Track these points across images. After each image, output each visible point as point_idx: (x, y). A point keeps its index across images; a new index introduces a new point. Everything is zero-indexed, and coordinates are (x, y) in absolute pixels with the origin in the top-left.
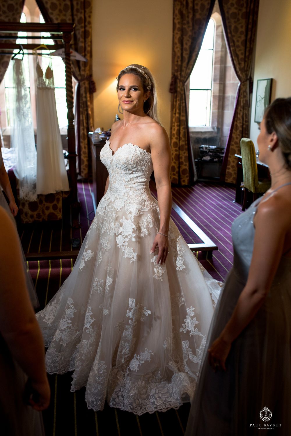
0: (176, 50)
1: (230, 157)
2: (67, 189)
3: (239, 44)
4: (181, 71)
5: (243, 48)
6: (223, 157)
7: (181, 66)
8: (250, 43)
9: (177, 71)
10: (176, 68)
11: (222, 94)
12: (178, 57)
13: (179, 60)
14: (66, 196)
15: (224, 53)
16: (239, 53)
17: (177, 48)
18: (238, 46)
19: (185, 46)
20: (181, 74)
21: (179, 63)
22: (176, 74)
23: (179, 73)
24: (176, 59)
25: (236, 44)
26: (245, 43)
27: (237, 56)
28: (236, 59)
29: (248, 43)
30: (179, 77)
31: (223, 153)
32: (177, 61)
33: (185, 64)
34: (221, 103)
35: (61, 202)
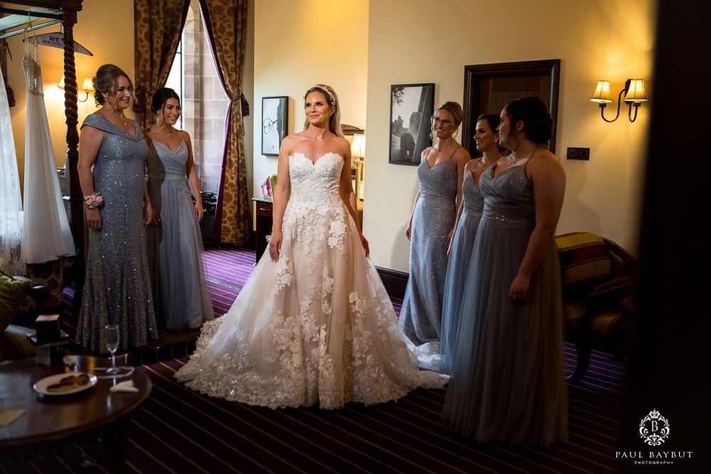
0: (142, 50)
1: (226, 205)
3: (228, 48)
4: (152, 80)
5: (232, 54)
6: (215, 205)
7: (151, 73)
8: (241, 49)
9: (145, 80)
10: (142, 76)
11: (198, 117)
12: (146, 60)
13: (148, 65)
16: (228, 61)
17: (143, 46)
18: (227, 52)
19: (155, 45)
20: (151, 85)
21: (148, 69)
22: (142, 84)
23: (148, 83)
24: (141, 62)
25: (224, 48)
26: (234, 47)
27: (226, 64)
28: (225, 67)
29: (238, 49)
30: (148, 90)
31: (215, 200)
32: (144, 66)
33: (156, 71)
34: (198, 130)
35: (62, 275)
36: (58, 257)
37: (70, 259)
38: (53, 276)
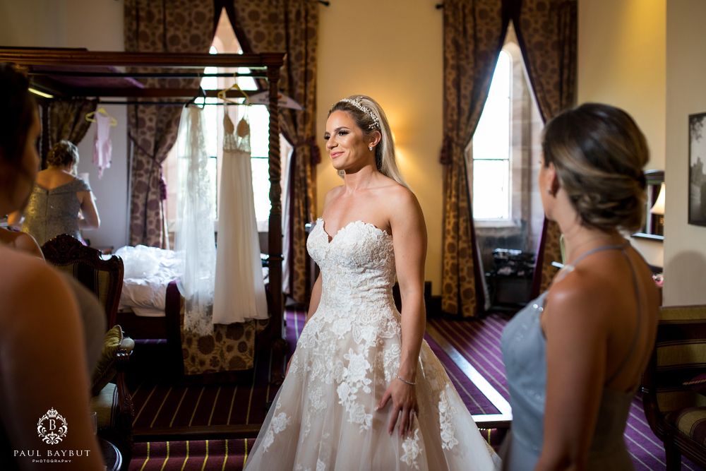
0: (450, 98)
1: (546, 269)
2: (264, 315)
3: (551, 87)
4: (458, 129)
5: (556, 93)
6: (532, 268)
7: (458, 122)
8: (568, 86)
9: (452, 130)
10: (450, 125)
11: (526, 166)
12: (453, 109)
13: (455, 113)
14: (262, 328)
15: (526, 103)
16: (551, 101)
17: (451, 94)
18: (549, 91)
19: (463, 92)
20: (458, 135)
21: (455, 117)
22: (450, 134)
23: (455, 132)
24: (449, 112)
25: (546, 87)
26: (560, 86)
27: (548, 106)
28: (547, 110)
29: (565, 88)
30: (455, 139)
31: (533, 262)
32: (452, 115)
33: (464, 119)
34: (526, 181)
35: (253, 338)
36: (245, 318)
37: (262, 322)
38: (243, 339)
